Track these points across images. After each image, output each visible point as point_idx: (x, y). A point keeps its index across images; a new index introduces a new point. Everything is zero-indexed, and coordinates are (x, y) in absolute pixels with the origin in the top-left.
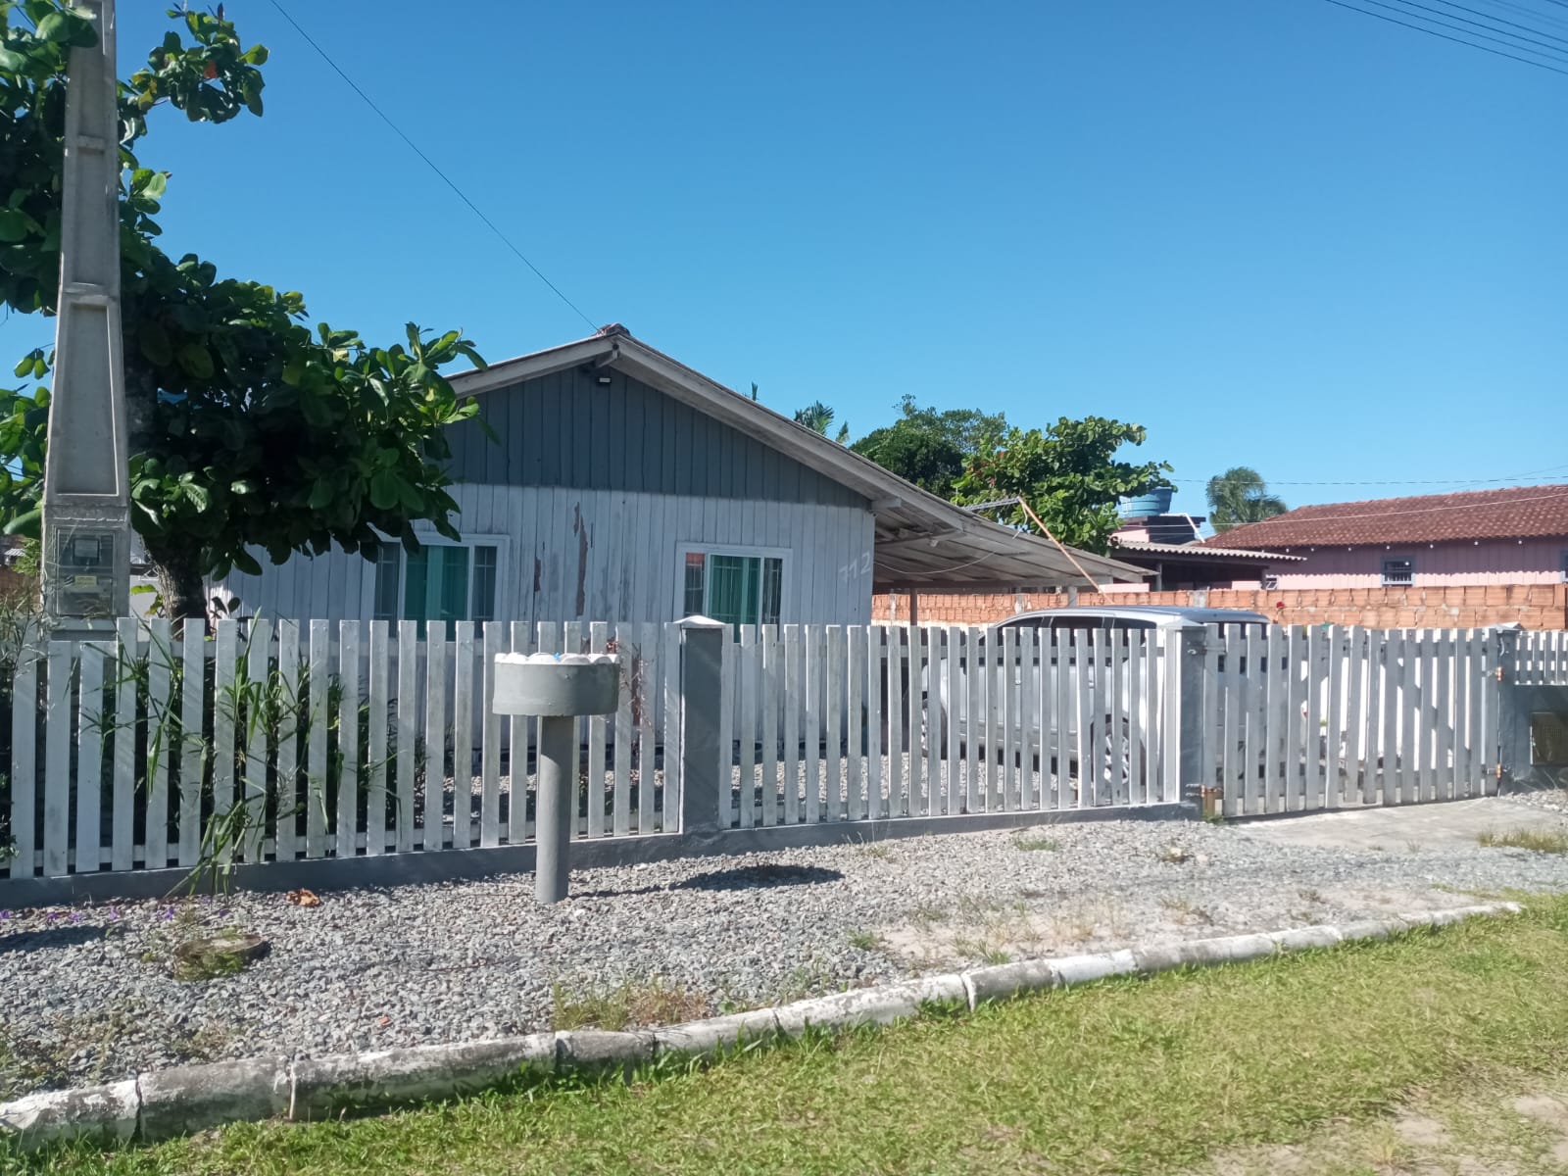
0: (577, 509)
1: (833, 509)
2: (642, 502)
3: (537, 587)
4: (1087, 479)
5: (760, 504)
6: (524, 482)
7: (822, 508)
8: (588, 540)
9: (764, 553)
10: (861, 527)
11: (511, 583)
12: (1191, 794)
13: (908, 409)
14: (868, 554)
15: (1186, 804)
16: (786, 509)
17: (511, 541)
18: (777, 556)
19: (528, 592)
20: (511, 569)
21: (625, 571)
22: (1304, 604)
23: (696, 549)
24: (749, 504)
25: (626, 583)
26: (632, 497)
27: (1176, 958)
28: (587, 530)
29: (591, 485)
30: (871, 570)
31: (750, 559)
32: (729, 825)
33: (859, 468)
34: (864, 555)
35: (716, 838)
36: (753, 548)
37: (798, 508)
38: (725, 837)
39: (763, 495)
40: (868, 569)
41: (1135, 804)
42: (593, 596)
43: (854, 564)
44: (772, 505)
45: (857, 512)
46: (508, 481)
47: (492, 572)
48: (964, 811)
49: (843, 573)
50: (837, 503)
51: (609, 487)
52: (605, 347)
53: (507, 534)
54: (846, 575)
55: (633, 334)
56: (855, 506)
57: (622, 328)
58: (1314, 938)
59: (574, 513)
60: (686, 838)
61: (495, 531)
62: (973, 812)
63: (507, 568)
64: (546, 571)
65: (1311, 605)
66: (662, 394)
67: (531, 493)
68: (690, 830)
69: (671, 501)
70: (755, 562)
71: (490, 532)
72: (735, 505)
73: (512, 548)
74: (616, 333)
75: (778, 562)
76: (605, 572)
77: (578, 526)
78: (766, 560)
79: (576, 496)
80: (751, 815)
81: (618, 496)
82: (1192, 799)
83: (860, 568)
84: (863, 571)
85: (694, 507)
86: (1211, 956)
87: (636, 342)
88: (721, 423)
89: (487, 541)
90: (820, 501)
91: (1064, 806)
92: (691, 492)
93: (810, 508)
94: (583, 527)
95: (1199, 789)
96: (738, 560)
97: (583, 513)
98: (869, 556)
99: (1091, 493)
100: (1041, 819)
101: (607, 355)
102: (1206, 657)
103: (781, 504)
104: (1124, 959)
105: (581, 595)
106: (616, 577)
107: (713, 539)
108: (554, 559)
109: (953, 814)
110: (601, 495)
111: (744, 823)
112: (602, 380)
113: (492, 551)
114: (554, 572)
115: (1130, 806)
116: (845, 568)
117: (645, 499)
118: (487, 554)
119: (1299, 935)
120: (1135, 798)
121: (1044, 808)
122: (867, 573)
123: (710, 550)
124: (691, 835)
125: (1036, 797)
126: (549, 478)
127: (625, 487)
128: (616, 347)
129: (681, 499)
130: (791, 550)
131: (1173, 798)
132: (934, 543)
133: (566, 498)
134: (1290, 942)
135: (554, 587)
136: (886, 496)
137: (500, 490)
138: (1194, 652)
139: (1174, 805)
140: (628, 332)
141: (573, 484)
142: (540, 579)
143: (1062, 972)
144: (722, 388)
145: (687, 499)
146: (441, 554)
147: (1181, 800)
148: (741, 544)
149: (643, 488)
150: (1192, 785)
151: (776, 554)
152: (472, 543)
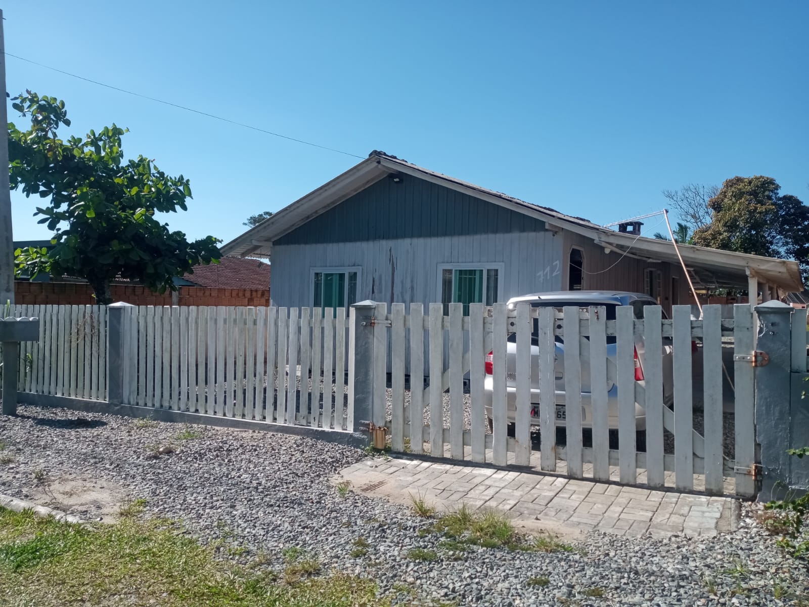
0: (390, 250)
2: (419, 243)
3: (373, 292)
5: (484, 236)
6: (367, 239)
7: (524, 235)
8: (395, 266)
9: (485, 267)
10: (553, 244)
11: (362, 290)
12: (362, 428)
14: (558, 262)
15: (357, 435)
16: (500, 236)
17: (362, 269)
18: (496, 268)
19: (369, 294)
20: (362, 283)
21: (412, 281)
23: (448, 267)
24: (477, 237)
25: (412, 288)
28: (395, 261)
29: (395, 237)
31: (479, 270)
32: (127, 402)
34: (554, 264)
36: (479, 264)
37: (508, 236)
40: (558, 273)
42: (398, 296)
43: (548, 269)
47: (355, 284)
49: (540, 276)
51: (403, 236)
53: (361, 266)
54: (542, 278)
57: (375, 152)
59: (389, 253)
60: (108, 405)
61: (357, 264)
63: (360, 283)
64: (377, 283)
67: (371, 244)
69: (434, 242)
70: (480, 272)
71: (354, 265)
73: (362, 272)
74: (378, 155)
75: (496, 271)
76: (402, 282)
77: (391, 259)
78: (488, 270)
79: (391, 243)
81: (407, 241)
83: (552, 271)
84: (555, 274)
85: (446, 243)
89: (353, 270)
90: (523, 230)
92: (445, 234)
93: (515, 235)
94: (393, 259)
95: (369, 425)
96: (472, 272)
97: (393, 252)
105: (393, 294)
106: (408, 285)
107: (456, 260)
108: (381, 277)
110: (400, 241)
111: (130, 403)
112: (395, 180)
113: (355, 274)
114: (380, 283)
116: (541, 273)
117: (421, 241)
118: (353, 277)
120: (325, 424)
123: (454, 267)
124: (111, 404)
126: (378, 236)
127: (412, 236)
128: (380, 163)
130: (503, 264)
131: (350, 429)
133: (385, 244)
135: (380, 292)
137: (358, 244)
138: (365, 324)
141: (387, 236)
142: (375, 287)
145: (443, 239)
146: (338, 277)
147: (355, 430)
148: (473, 262)
149: (420, 235)
150: (363, 421)
151: (493, 266)
152: (347, 271)
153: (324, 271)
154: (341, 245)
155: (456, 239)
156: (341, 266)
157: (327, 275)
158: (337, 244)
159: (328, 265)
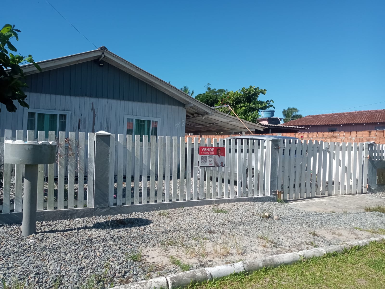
0: (92, 104)
1: (173, 107)
2: (113, 102)
3: (79, 127)
4: (251, 104)
5: (151, 104)
6: (75, 95)
7: (170, 106)
8: (96, 113)
9: (152, 119)
10: (182, 112)
12: (274, 193)
13: (209, 89)
14: (184, 120)
15: (272, 196)
16: (159, 106)
17: (71, 113)
18: (156, 120)
19: (76, 129)
20: (71, 122)
21: (108, 123)
22: (309, 137)
23: (131, 117)
24: (147, 104)
26: (110, 101)
27: (261, 265)
28: (96, 110)
29: (97, 96)
30: (185, 125)
31: (148, 121)
32: (113, 205)
33: (181, 94)
35: (107, 209)
36: (148, 117)
37: (163, 106)
38: (111, 208)
39: (152, 102)
40: (184, 125)
41: (255, 196)
42: (97, 130)
43: (180, 123)
44: (155, 105)
45: (181, 108)
46: (70, 95)
47: (65, 122)
48: (199, 199)
49: (176, 126)
50: (174, 105)
51: (103, 97)
52: (100, 54)
53: (70, 111)
54: (177, 127)
55: (109, 50)
56: (180, 106)
57: (105, 47)
58: (315, 253)
59: (91, 105)
60: (95, 209)
61: (66, 110)
62: (201, 199)
63: (70, 121)
64: (82, 123)
65: (311, 137)
66: (120, 69)
67: (78, 98)
68: (97, 206)
69: (122, 103)
70: (149, 122)
71: (64, 110)
72: (143, 104)
73: (71, 115)
74: (103, 49)
75: (156, 122)
76: (101, 123)
77: (93, 109)
78: (153, 121)
79: (92, 100)
80: (121, 201)
81: (105, 100)
82: (274, 195)
83: (181, 124)
84: (182, 125)
85: (130, 104)
86: (275, 263)
87: (109, 52)
88: (138, 79)
89: (63, 113)
90: (169, 104)
91: (232, 197)
92: (129, 100)
93: (166, 106)
94: (94, 109)
95: (277, 191)
96: (144, 121)
97: (94, 105)
98: (184, 121)
99: (252, 108)
100: (224, 202)
101: (101, 56)
102: (279, 149)
103: (158, 105)
104: (239, 267)
105: (93, 130)
106: (105, 125)
107: (136, 115)
108: (85, 119)
109: (195, 200)
110: (100, 100)
111: (118, 204)
112: (101, 64)
113: (65, 116)
114: (85, 123)
115: (254, 197)
116: (177, 125)
117: (114, 101)
118: (63, 117)
119: (309, 252)
120: (256, 194)
121: (225, 198)
122: (183, 126)
123: (135, 118)
124: (97, 208)
125: (223, 194)
126: (83, 93)
127: (108, 97)
128: (103, 53)
129: (126, 102)
130: (160, 119)
131: (268, 194)
132: (204, 118)
133: (89, 100)
134: (306, 256)
135: (85, 127)
136: (189, 103)
137: (68, 97)
138: (276, 148)
139: (269, 196)
140: (107, 49)
141: (91, 96)
142: (80, 125)
143: (212, 274)
144: (137, 67)
145: (128, 102)
146: (49, 116)
147: (270, 195)
148: (145, 116)
149: (114, 98)
150: (274, 190)
151: (155, 119)
152: (58, 113)
153: (37, 111)
154: (53, 96)
155: (135, 104)
156: (53, 110)
157: (39, 114)
158: (50, 95)
159: (41, 108)
